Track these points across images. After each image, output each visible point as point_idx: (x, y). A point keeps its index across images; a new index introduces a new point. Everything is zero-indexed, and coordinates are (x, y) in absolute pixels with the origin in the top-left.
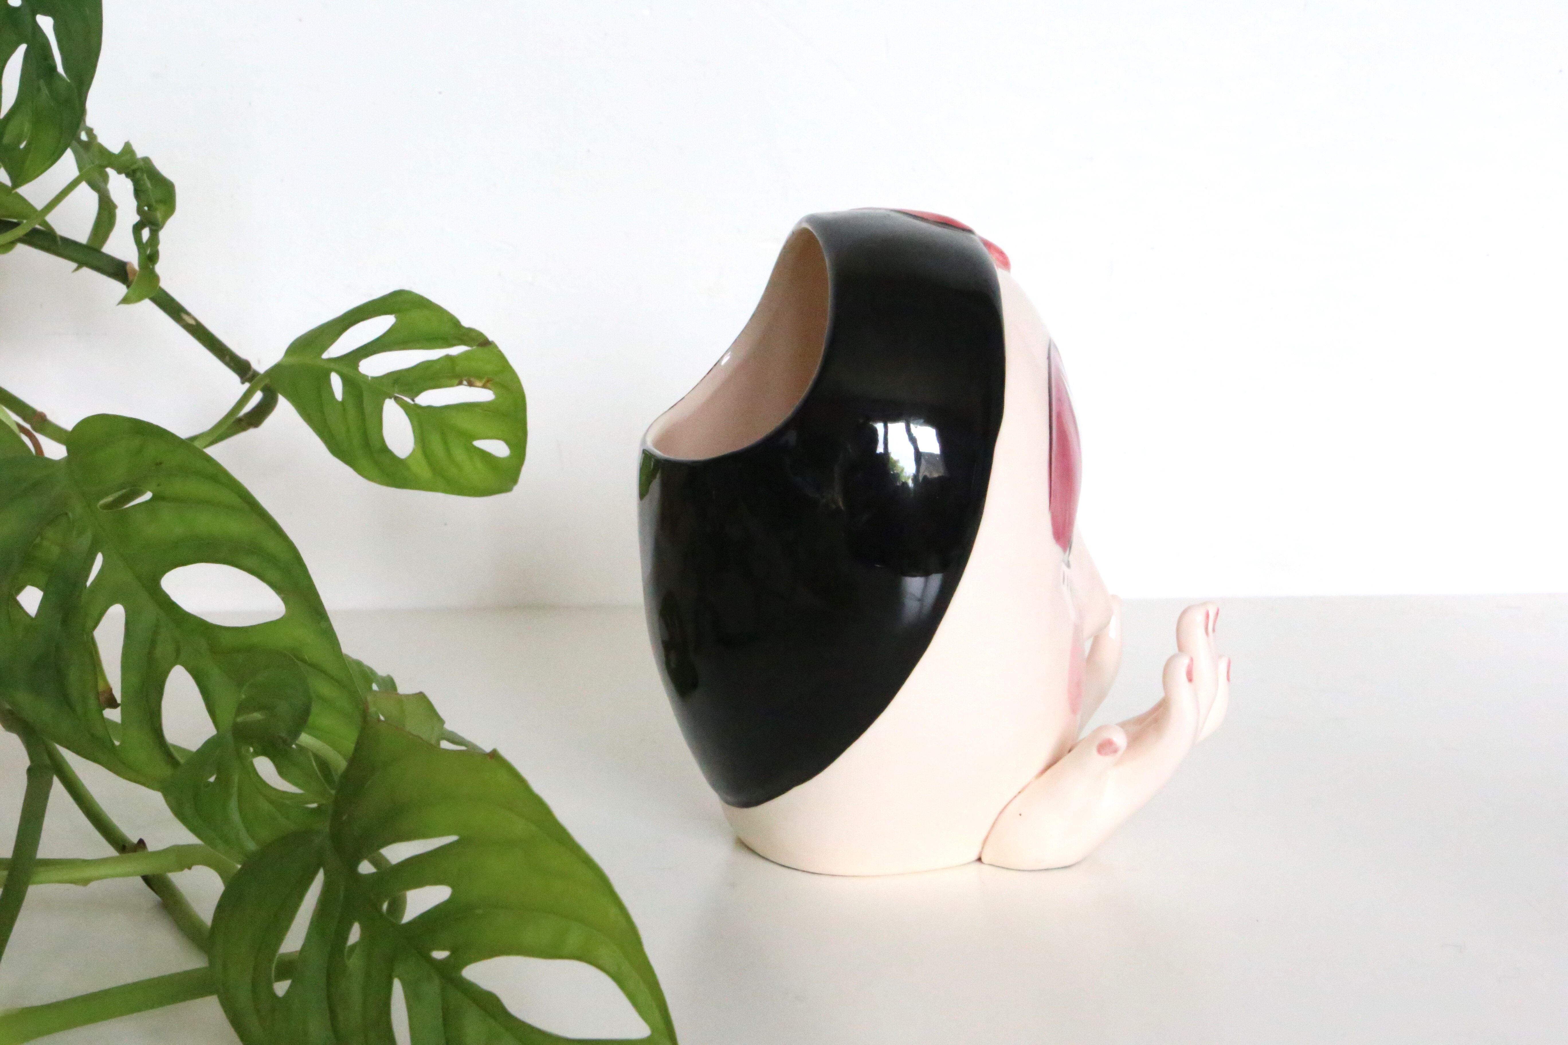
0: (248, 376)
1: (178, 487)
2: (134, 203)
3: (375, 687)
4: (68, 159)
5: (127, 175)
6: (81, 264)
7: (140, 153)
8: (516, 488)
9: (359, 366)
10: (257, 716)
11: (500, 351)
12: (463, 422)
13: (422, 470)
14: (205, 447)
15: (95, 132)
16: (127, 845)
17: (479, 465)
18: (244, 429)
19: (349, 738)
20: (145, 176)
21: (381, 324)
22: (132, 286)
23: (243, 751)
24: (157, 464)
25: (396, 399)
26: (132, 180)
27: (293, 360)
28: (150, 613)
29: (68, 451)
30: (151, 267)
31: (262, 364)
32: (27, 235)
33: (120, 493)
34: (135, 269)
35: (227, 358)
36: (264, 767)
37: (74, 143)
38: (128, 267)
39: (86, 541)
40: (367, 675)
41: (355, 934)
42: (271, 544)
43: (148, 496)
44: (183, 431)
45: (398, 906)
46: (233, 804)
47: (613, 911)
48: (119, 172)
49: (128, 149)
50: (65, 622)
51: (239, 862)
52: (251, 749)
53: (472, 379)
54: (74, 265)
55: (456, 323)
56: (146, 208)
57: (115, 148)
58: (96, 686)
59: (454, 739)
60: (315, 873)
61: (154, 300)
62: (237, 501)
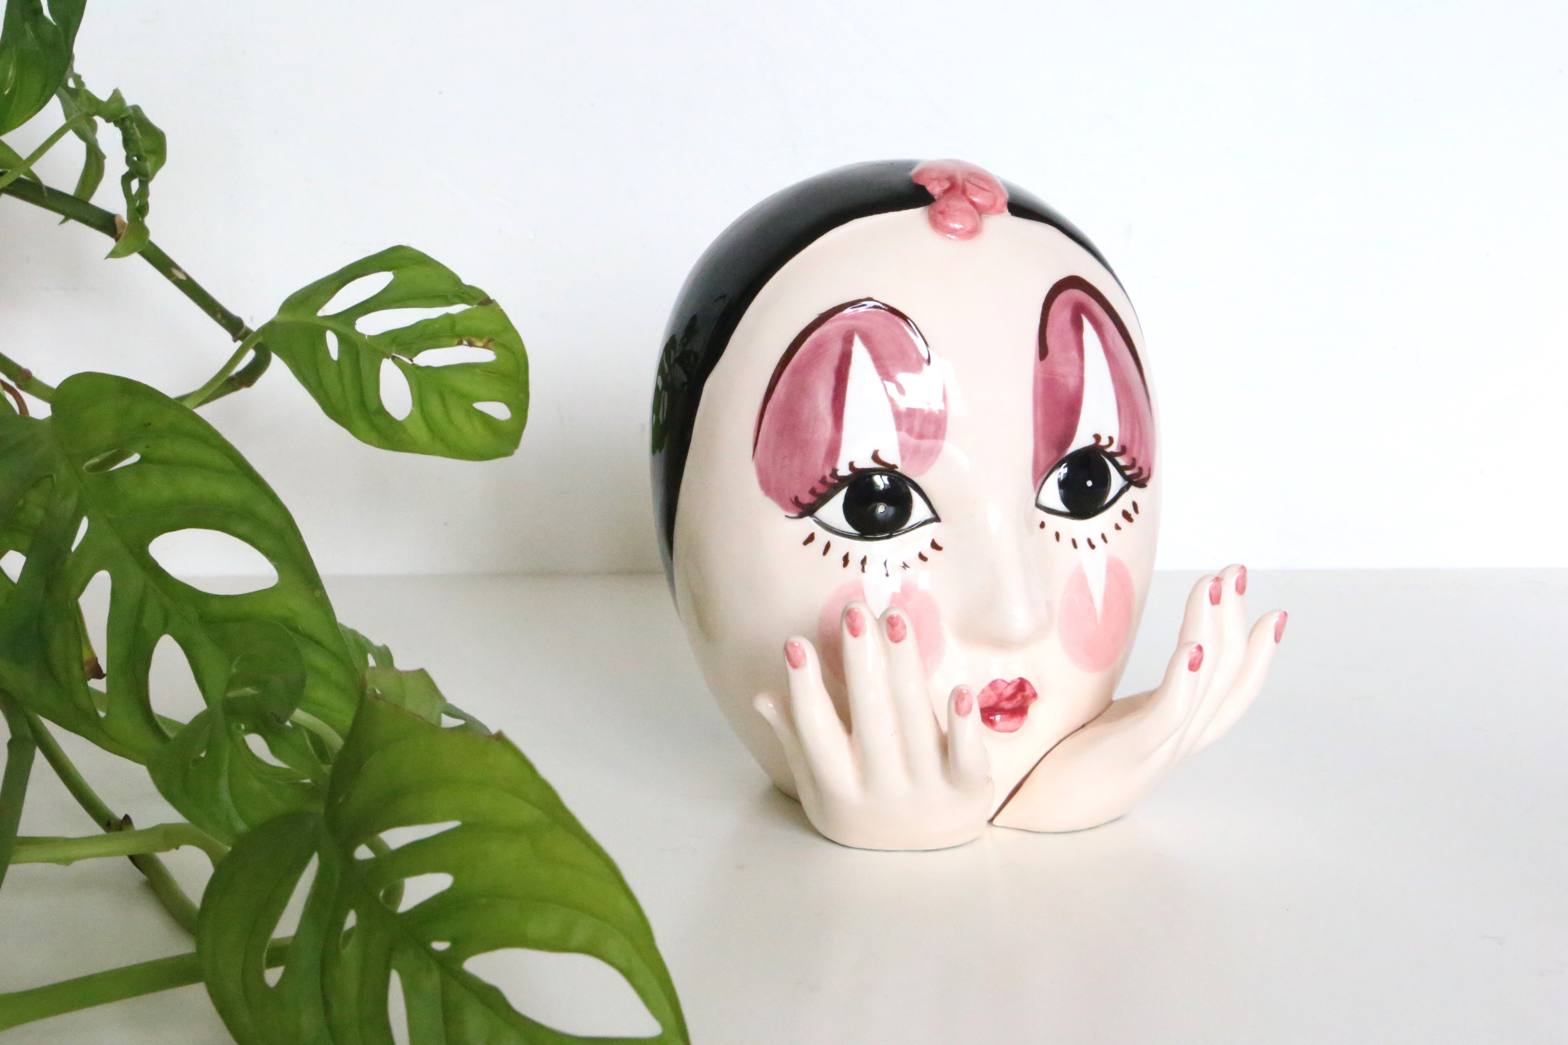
0: (241, 333)
1: (168, 449)
2: (123, 153)
3: (372, 662)
4: (55, 106)
5: (116, 124)
6: (68, 216)
7: (129, 102)
8: (518, 452)
9: (355, 324)
10: (249, 691)
11: (501, 310)
12: (463, 383)
13: (420, 432)
14: (194, 408)
15: (83, 79)
16: (112, 821)
17: (478, 426)
18: (236, 389)
19: (346, 715)
20: (134, 125)
21: (378, 282)
22: (120, 240)
23: (233, 727)
24: (145, 426)
25: (393, 358)
26: (121, 129)
27: (288, 317)
28: (137, 579)
29: (53, 409)
30: (140, 219)
31: (254, 322)
32: (10, 185)
33: (108, 454)
34: (124, 222)
35: (219, 316)
36: (256, 744)
37: (60, 89)
38: (117, 220)
39: (71, 503)
40: (362, 645)
41: (351, 920)
42: (263, 509)
43: (135, 458)
44: (172, 392)
45: (395, 893)
46: (223, 783)
47: (624, 903)
48: (108, 121)
49: (117, 96)
50: (48, 590)
51: (228, 844)
52: (243, 727)
53: (473, 339)
54: (62, 217)
55: (457, 281)
56: (135, 158)
57: (104, 95)
58: (81, 656)
59: (454, 713)
60: (310, 856)
61: (143, 254)
62: (229, 464)
